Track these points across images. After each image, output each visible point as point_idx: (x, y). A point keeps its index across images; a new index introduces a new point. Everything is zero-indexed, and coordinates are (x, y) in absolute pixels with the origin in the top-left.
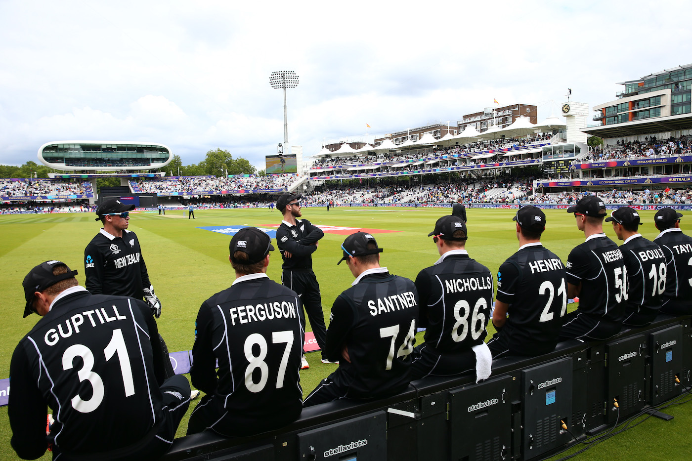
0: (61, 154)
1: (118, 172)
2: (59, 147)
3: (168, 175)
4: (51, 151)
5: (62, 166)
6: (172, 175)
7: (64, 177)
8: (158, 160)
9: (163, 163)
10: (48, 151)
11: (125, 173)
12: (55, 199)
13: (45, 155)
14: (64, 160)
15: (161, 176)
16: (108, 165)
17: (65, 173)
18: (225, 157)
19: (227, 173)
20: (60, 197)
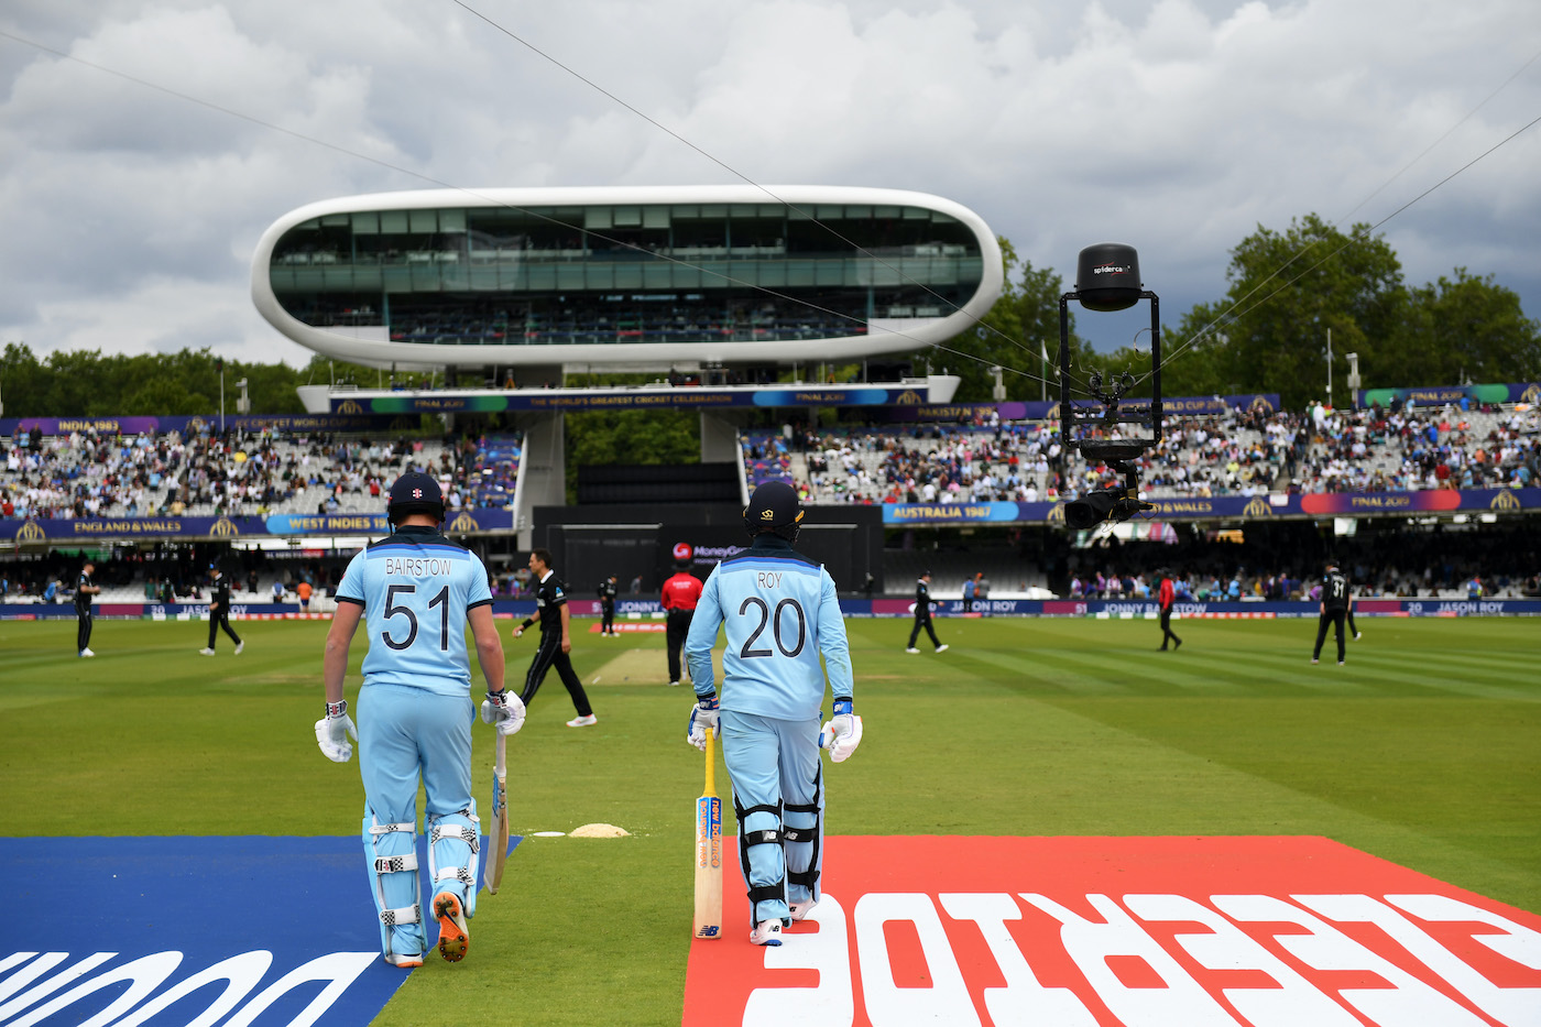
0: (364, 274)
1: (676, 379)
2: (360, 228)
3: (973, 392)
4: (317, 258)
5: (369, 341)
6: (1000, 391)
7: (378, 409)
8: (911, 298)
9: (945, 313)
10: (302, 258)
11: (715, 381)
12: (308, 533)
13: (286, 277)
14: (386, 307)
15: (933, 398)
16: (622, 334)
17: (385, 387)
18: (1359, 269)
19: (1354, 378)
20: (333, 523)
